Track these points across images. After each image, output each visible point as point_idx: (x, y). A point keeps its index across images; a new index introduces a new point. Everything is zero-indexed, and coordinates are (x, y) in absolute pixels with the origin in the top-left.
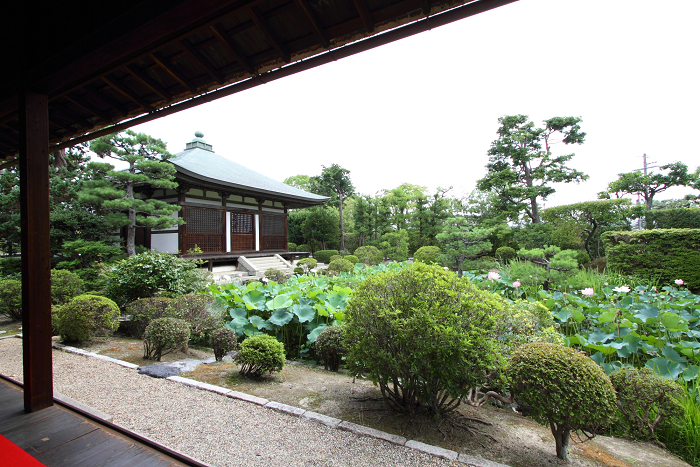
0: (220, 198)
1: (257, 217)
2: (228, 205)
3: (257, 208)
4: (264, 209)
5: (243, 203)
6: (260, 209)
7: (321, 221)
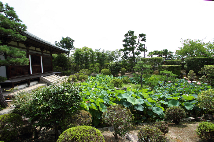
0: (26, 47)
1: (41, 57)
2: (30, 51)
3: (41, 53)
4: (44, 54)
5: (35, 51)
6: (42, 54)
7: (63, 60)
